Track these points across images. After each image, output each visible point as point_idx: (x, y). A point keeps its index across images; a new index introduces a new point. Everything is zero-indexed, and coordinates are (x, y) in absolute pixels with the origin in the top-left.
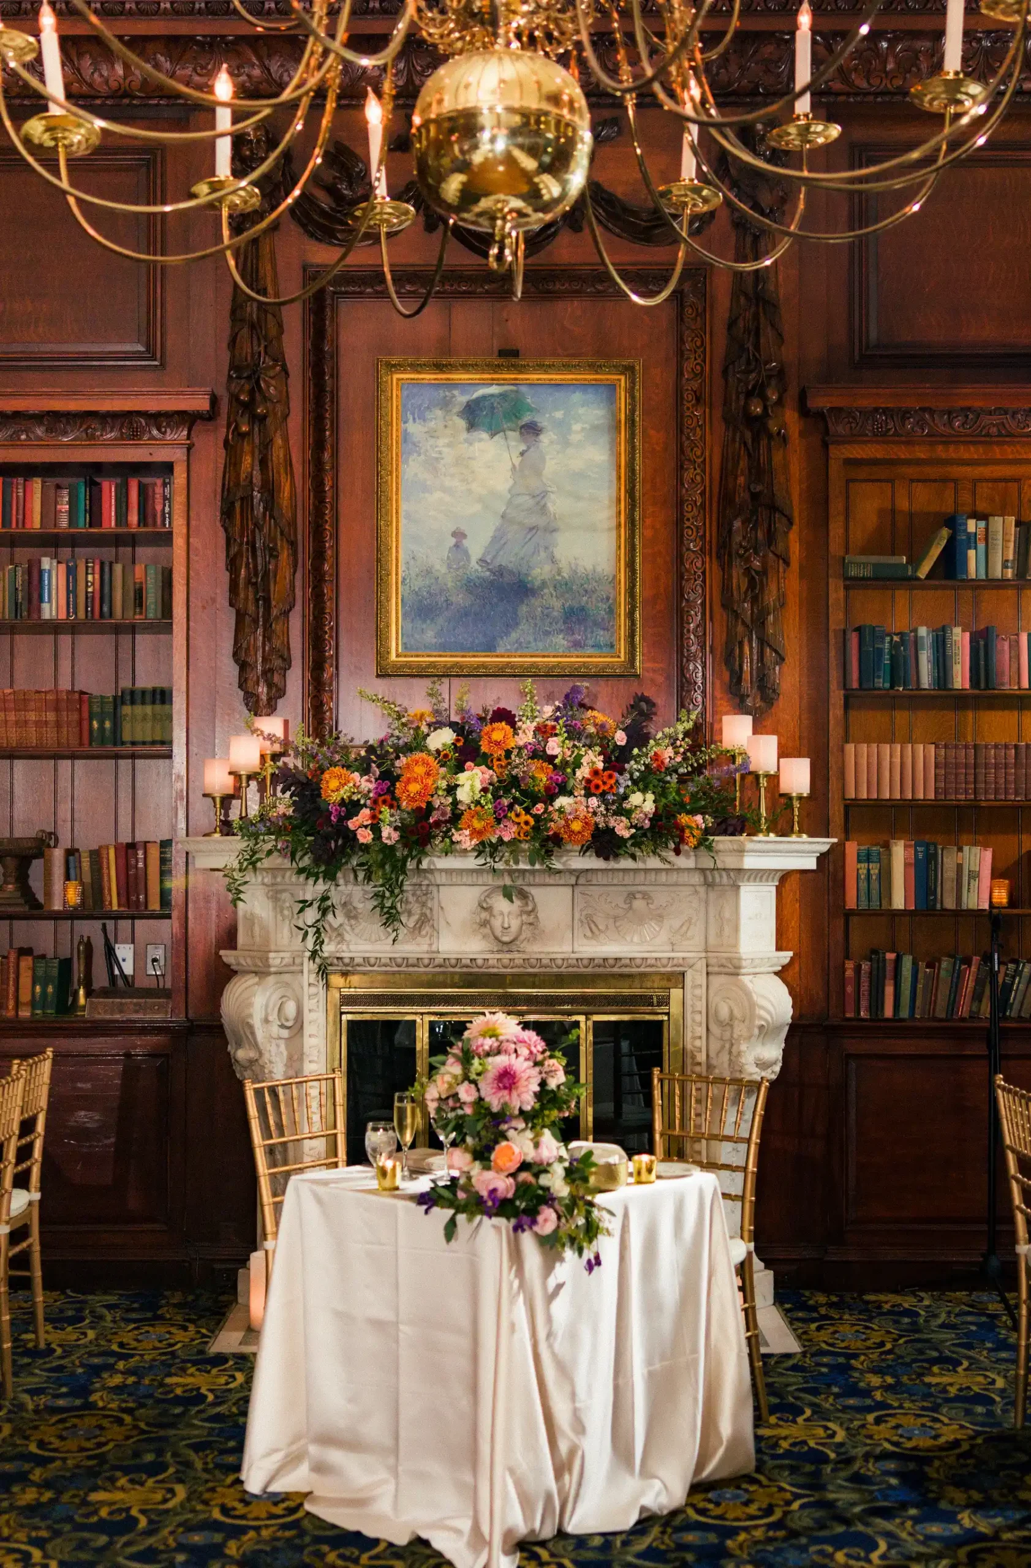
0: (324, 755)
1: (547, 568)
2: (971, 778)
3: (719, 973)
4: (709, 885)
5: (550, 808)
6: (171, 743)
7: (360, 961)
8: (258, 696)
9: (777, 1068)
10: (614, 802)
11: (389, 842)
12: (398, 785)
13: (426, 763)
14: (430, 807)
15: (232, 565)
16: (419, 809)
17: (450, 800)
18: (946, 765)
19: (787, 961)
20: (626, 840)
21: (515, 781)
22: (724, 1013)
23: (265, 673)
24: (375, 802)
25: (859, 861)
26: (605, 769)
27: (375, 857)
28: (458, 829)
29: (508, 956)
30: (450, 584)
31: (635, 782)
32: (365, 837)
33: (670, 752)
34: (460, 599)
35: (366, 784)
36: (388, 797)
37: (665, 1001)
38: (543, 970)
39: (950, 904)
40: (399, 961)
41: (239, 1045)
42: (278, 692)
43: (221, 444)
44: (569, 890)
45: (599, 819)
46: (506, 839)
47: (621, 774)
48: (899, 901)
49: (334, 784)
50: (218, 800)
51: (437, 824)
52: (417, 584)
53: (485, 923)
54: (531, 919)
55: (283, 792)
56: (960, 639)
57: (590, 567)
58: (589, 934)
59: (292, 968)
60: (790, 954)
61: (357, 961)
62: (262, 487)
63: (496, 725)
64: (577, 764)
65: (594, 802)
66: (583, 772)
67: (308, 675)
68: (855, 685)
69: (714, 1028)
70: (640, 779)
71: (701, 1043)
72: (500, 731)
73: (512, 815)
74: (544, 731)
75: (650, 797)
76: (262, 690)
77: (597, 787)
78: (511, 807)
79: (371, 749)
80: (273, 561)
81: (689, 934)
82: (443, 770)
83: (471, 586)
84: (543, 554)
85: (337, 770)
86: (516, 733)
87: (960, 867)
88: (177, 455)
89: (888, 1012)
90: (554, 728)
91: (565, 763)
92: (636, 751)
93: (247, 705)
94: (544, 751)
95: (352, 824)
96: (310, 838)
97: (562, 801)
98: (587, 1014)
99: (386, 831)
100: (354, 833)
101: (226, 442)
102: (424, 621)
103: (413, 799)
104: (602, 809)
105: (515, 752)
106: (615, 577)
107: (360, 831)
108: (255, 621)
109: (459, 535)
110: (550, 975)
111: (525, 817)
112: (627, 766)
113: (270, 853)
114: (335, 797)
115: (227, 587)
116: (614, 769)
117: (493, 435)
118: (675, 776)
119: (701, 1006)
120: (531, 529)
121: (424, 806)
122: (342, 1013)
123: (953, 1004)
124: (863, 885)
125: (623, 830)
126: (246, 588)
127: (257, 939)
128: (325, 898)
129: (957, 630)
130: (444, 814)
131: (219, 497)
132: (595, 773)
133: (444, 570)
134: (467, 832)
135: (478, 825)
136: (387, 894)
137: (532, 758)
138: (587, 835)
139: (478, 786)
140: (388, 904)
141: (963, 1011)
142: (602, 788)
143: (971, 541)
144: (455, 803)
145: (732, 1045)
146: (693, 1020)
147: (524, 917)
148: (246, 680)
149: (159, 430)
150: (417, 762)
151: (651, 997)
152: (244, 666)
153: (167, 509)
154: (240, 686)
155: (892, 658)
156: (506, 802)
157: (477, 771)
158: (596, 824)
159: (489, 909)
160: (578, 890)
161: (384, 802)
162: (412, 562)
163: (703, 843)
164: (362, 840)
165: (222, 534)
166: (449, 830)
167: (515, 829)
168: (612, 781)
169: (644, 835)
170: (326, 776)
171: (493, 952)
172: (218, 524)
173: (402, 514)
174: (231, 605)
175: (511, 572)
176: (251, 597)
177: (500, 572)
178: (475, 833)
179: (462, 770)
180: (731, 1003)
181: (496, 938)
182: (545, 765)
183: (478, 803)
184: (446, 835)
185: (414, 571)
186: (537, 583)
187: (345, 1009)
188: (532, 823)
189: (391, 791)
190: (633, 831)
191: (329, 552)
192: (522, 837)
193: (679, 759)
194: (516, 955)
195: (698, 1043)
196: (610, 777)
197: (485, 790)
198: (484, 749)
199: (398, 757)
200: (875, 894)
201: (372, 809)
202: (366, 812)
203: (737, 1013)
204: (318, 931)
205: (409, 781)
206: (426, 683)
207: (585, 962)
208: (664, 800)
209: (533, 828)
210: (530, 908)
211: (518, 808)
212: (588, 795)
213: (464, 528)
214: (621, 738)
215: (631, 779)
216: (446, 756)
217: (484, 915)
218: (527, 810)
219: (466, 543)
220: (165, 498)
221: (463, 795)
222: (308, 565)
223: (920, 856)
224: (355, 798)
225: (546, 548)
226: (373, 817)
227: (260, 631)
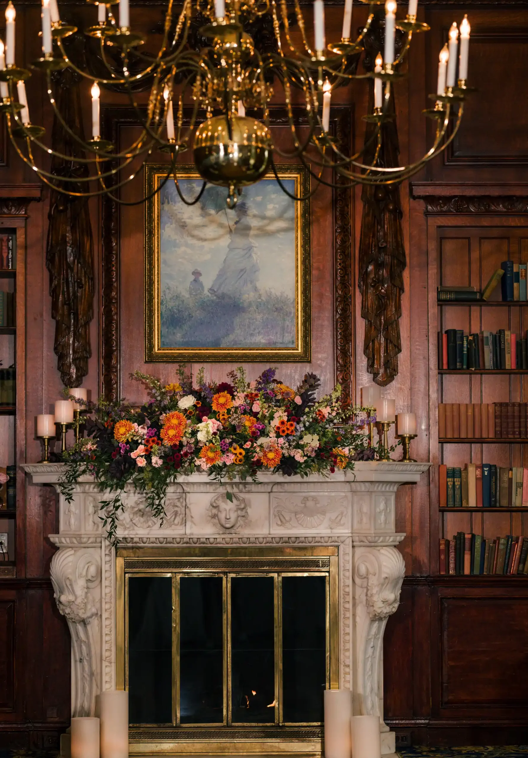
0: (115, 412)
1: (252, 294)
2: (517, 424)
3: (360, 546)
4: (353, 492)
5: (255, 445)
6: (14, 404)
7: (137, 540)
8: (69, 374)
9: (396, 605)
10: (294, 440)
11: (157, 466)
12: (162, 431)
13: (178, 418)
14: (181, 445)
15: (54, 293)
16: (175, 445)
17: (193, 440)
18: (501, 417)
19: (403, 538)
20: (301, 464)
21: (234, 428)
22: (363, 570)
23: (74, 360)
24: (148, 441)
25: (448, 477)
26: (288, 420)
27: (147, 475)
28: (199, 458)
29: (230, 536)
30: (191, 305)
31: (307, 429)
32: (142, 463)
33: (329, 409)
34: (198, 314)
35: (142, 431)
36: (156, 438)
37: (326, 564)
38: (251, 545)
39: (504, 502)
40: (162, 540)
41: (62, 592)
42: (82, 373)
43: (46, 216)
44: (266, 496)
45: (285, 451)
46: (228, 464)
47: (298, 423)
48: (472, 502)
49: (122, 430)
50: (46, 440)
51: (186, 454)
52: (171, 304)
53: (214, 516)
54: (243, 513)
55: (89, 436)
56: (510, 338)
57: (278, 294)
58: (279, 523)
59: (94, 545)
60: (405, 534)
61: (135, 540)
62: (72, 244)
63: (222, 394)
64: (272, 418)
65: (281, 440)
66: (276, 423)
67: (102, 362)
68: (445, 367)
69: (357, 580)
70: (310, 426)
71: (350, 590)
72: (223, 398)
73: (232, 449)
74: (251, 398)
75: (316, 437)
76: (73, 370)
77: (283, 431)
78: (231, 444)
79: (144, 408)
80: (80, 290)
81: (342, 522)
82: (189, 422)
83: (203, 306)
84: (249, 286)
85: (123, 422)
86: (233, 398)
87: (510, 480)
88: (18, 223)
89: (467, 571)
90: (257, 395)
91: (264, 417)
92: (307, 410)
93: (63, 381)
94: (251, 410)
95: (133, 455)
96: (107, 464)
97: (262, 440)
98: (278, 572)
99: (154, 459)
100: (135, 460)
101: (50, 216)
102: (175, 328)
103: (171, 439)
104: (287, 444)
105: (233, 410)
106: (294, 300)
107: (138, 459)
108: (69, 328)
109: (197, 274)
110: (255, 548)
111: (239, 450)
112: (302, 419)
113: (84, 472)
114: (123, 439)
115: (50, 306)
116: (294, 421)
117: (217, 212)
118: (331, 425)
119: (349, 567)
120: (242, 270)
121: (178, 443)
122: (125, 573)
123: (507, 565)
124: (450, 492)
125: (299, 457)
126: (63, 306)
127: (73, 527)
128: (117, 500)
129: (507, 333)
130: (190, 448)
131: (45, 250)
132: (282, 423)
133: (187, 296)
134: (204, 460)
135: (211, 455)
136: (157, 497)
137: (244, 414)
138: (278, 460)
139: (211, 432)
140: (157, 502)
141: (513, 569)
142: (286, 432)
143: (517, 277)
144: (197, 442)
145: (368, 590)
146: (344, 575)
147: (239, 512)
148: (63, 365)
149: (7, 208)
150: (173, 416)
151: (318, 562)
152: (61, 356)
153: (10, 256)
154: (59, 369)
155: (468, 349)
156: (228, 441)
157: (210, 422)
158: (283, 454)
159: (217, 507)
160: (271, 494)
161: (153, 441)
162: (167, 291)
163: (349, 466)
164: (140, 465)
165: (46, 274)
166: (193, 458)
167: (233, 457)
168: (293, 428)
169: (313, 461)
170: (117, 425)
171: (219, 534)
172: (45, 267)
173: (161, 260)
174: (53, 317)
175: (230, 298)
176: (66, 313)
177: (223, 296)
178: (209, 460)
179: (200, 421)
180: (368, 565)
181: (222, 526)
182: (252, 418)
183: (211, 441)
184: (191, 462)
185: (168, 296)
186: (246, 305)
187: (127, 570)
188: (244, 453)
189: (158, 435)
190: (306, 458)
191: (115, 284)
192: (238, 463)
193: (334, 414)
194: (234, 536)
195: (347, 590)
196: (291, 425)
197: (215, 434)
198: (214, 408)
199: (161, 414)
200: (458, 497)
201: (145, 445)
202: (141, 447)
203: (371, 570)
204: (113, 520)
205: (169, 428)
206: (176, 366)
207: (278, 540)
208: (324, 439)
209: (244, 457)
210: (242, 506)
211: (235, 445)
212: (278, 436)
213: (199, 269)
214: (298, 400)
215: (305, 426)
216: (191, 413)
217: (215, 511)
218: (241, 447)
219: (201, 279)
220: (9, 249)
221: (201, 436)
222: (102, 291)
223: (486, 473)
224: (135, 439)
225: (251, 282)
226: (146, 450)
227: (72, 334)
